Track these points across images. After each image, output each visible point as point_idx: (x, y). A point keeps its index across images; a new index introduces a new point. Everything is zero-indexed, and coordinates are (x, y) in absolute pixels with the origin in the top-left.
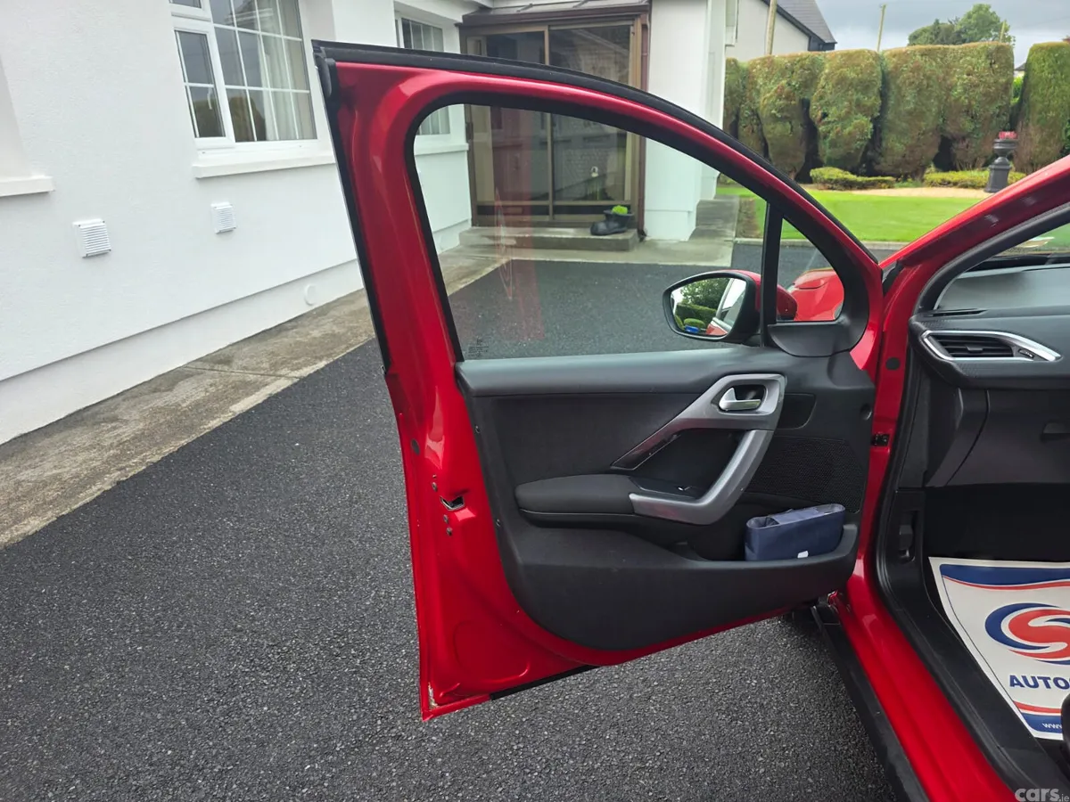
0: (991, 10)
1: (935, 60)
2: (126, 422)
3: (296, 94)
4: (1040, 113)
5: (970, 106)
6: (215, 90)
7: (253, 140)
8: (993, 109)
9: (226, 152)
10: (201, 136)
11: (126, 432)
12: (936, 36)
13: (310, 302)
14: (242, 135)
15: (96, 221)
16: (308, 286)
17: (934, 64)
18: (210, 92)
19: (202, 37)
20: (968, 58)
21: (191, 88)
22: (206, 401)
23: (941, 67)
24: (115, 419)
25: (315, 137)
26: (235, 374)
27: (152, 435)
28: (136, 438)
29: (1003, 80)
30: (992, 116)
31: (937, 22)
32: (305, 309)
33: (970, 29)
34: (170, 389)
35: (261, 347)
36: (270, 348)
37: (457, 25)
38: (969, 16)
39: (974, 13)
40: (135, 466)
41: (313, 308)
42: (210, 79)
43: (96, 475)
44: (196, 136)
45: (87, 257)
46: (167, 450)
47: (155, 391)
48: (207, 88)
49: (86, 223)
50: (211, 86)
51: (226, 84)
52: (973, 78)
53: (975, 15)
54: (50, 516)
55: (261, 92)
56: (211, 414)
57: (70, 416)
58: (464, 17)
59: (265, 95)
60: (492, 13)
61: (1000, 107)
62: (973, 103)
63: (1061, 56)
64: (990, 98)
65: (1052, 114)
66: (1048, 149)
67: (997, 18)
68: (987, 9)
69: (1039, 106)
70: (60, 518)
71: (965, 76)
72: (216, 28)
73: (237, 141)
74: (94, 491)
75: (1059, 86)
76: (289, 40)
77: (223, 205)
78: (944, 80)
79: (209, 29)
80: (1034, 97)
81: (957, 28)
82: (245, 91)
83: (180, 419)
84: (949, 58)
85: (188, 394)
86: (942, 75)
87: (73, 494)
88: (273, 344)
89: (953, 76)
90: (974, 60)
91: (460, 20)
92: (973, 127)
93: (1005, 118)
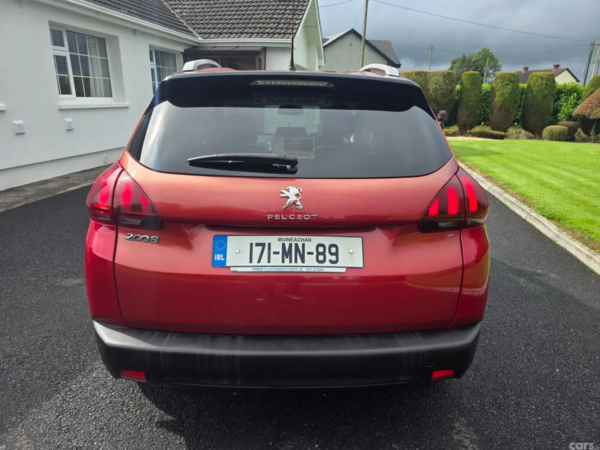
0: (490, 52)
1: (421, 77)
2: (28, 192)
3: (104, 80)
4: (466, 103)
5: (436, 98)
6: (68, 77)
7: (83, 96)
8: (446, 100)
9: (72, 100)
10: (62, 94)
11: (29, 193)
12: (464, 62)
13: (106, 162)
14: (79, 94)
15: (21, 122)
16: (106, 155)
17: (421, 79)
18: (67, 78)
19: (65, 58)
20: (436, 77)
21: (59, 76)
22: (58, 188)
23: (424, 80)
24: (24, 191)
25: (111, 96)
26: (71, 181)
27: (38, 194)
28: (31, 195)
29: (450, 88)
30: (446, 103)
31: (464, 56)
32: (103, 164)
33: (480, 60)
34: (45, 184)
35: (83, 174)
36: (86, 175)
37: (182, 53)
38: (480, 54)
39: (482, 52)
40: (32, 200)
41: (107, 164)
42: (67, 72)
43: (18, 202)
44: (60, 94)
45: (17, 134)
46: (43, 198)
47: (39, 184)
48: (65, 77)
49: (17, 122)
50: (67, 75)
51: (73, 74)
52: (438, 86)
53: (482, 53)
54: (4, 210)
55: (89, 78)
56: (60, 190)
57: (10, 189)
58: (184, 50)
59: (90, 79)
60: (198, 49)
61: (449, 100)
62: (437, 97)
63: (475, 78)
64: (444, 95)
65: (471, 104)
66: (470, 119)
67: (493, 55)
68: (488, 51)
69: (466, 100)
70: (7, 210)
71: (434, 85)
72: (70, 54)
73: (77, 96)
74: (19, 205)
75: (474, 91)
76: (102, 59)
77: (69, 120)
78: (425, 86)
79: (67, 54)
80: (464, 96)
81: (474, 59)
82: (81, 78)
83: (48, 191)
84: (428, 76)
85: (50, 186)
86: (424, 84)
87: (12, 206)
88: (87, 174)
89: (429, 85)
90: (438, 78)
91: (183, 51)
92: (438, 108)
93: (452, 105)
